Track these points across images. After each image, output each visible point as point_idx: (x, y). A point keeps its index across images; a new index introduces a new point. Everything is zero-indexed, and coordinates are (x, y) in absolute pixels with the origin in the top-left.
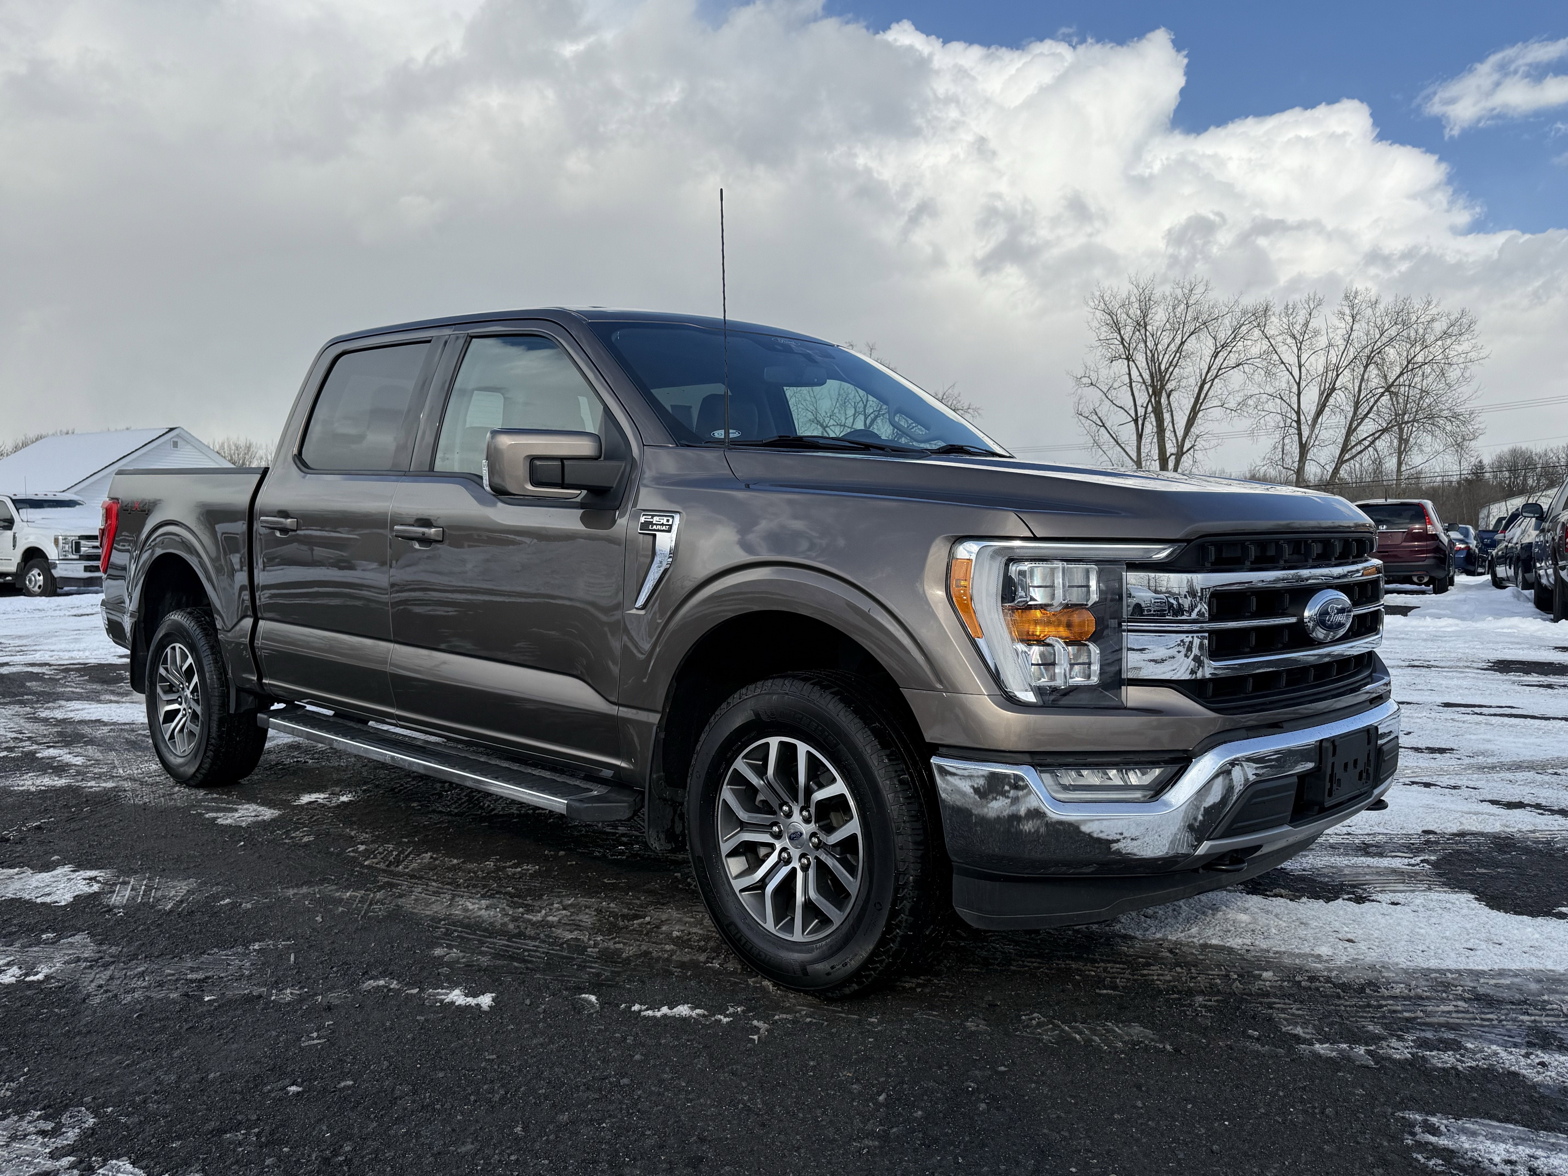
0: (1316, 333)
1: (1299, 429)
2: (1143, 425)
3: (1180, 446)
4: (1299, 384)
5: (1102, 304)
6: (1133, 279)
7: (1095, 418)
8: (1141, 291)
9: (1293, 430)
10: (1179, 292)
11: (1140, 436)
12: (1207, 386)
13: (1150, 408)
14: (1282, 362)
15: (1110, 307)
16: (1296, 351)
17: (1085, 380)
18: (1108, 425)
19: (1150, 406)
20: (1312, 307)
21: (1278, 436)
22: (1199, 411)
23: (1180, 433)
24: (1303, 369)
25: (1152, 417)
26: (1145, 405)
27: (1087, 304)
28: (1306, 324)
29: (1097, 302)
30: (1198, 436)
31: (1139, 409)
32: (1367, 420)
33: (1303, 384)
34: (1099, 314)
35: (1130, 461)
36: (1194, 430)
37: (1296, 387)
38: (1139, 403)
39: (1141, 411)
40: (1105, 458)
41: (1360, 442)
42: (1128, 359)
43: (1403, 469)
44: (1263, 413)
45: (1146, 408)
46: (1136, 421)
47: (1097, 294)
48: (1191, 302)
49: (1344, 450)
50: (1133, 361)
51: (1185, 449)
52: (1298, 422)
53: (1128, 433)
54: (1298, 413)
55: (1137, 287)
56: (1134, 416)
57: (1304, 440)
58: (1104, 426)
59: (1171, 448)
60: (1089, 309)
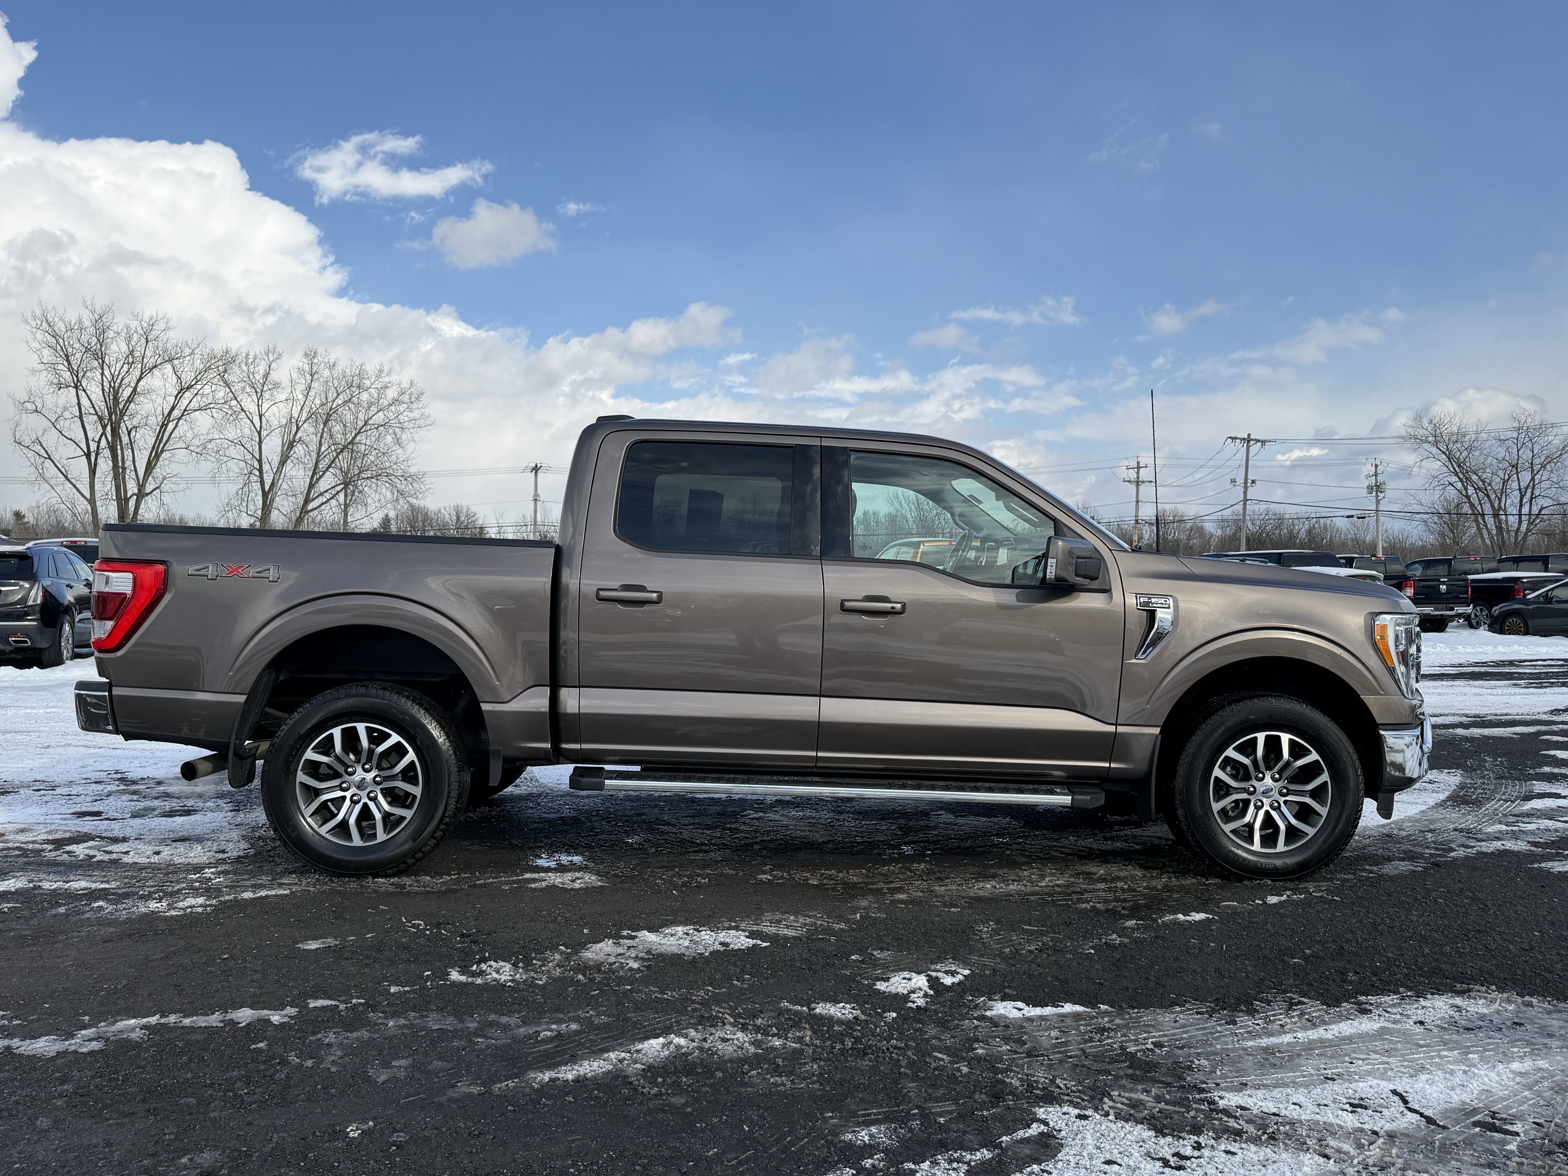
0: (277, 386)
1: (261, 476)
2: (96, 459)
3: (141, 487)
4: (259, 433)
5: (45, 324)
6: (89, 303)
7: (38, 448)
8: (97, 317)
9: (255, 478)
10: (134, 324)
11: (93, 472)
12: (171, 426)
13: (103, 443)
14: (243, 410)
15: (56, 329)
16: (256, 400)
17: (29, 406)
18: (55, 457)
19: (103, 439)
20: (271, 359)
21: (241, 481)
22: (162, 451)
23: (141, 473)
24: (263, 418)
25: (107, 453)
26: (97, 440)
27: (26, 322)
28: (266, 376)
29: (39, 323)
30: (164, 478)
31: (91, 443)
32: (328, 473)
33: (264, 433)
34: (40, 335)
35: (81, 498)
36: (157, 471)
37: (256, 434)
38: (90, 436)
39: (93, 446)
40: (54, 494)
41: (321, 494)
42: (76, 387)
43: (349, 520)
44: (225, 459)
45: (99, 442)
46: (88, 455)
47: (38, 313)
48: (150, 337)
49: (307, 501)
50: (84, 391)
51: (148, 490)
52: (261, 470)
53: (79, 469)
54: (260, 461)
55: (93, 312)
56: (86, 450)
57: (267, 488)
58: (50, 458)
59: (132, 488)
60: (29, 328)
